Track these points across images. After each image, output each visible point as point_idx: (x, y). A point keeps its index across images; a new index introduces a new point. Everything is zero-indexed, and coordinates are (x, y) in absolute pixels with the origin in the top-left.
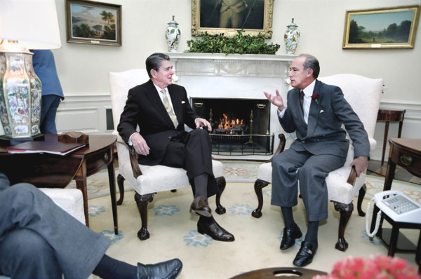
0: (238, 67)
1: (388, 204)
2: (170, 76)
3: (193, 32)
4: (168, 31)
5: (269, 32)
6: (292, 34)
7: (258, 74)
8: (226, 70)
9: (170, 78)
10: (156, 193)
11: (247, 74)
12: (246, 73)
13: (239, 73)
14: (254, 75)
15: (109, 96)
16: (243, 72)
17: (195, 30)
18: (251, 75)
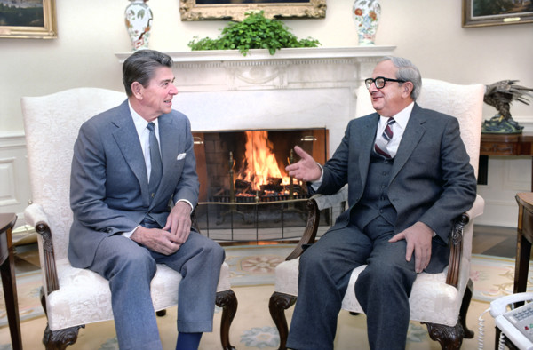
0: (268, 74)
1: (515, 321)
2: (169, 97)
3: (182, 14)
4: (133, 12)
5: (320, 6)
6: (372, 8)
7: (304, 83)
8: (246, 80)
9: (170, 101)
10: (83, 327)
11: (285, 83)
12: (282, 82)
13: (271, 83)
14: (298, 86)
15: (23, 138)
16: (277, 81)
17: (186, 9)
18: (292, 86)
